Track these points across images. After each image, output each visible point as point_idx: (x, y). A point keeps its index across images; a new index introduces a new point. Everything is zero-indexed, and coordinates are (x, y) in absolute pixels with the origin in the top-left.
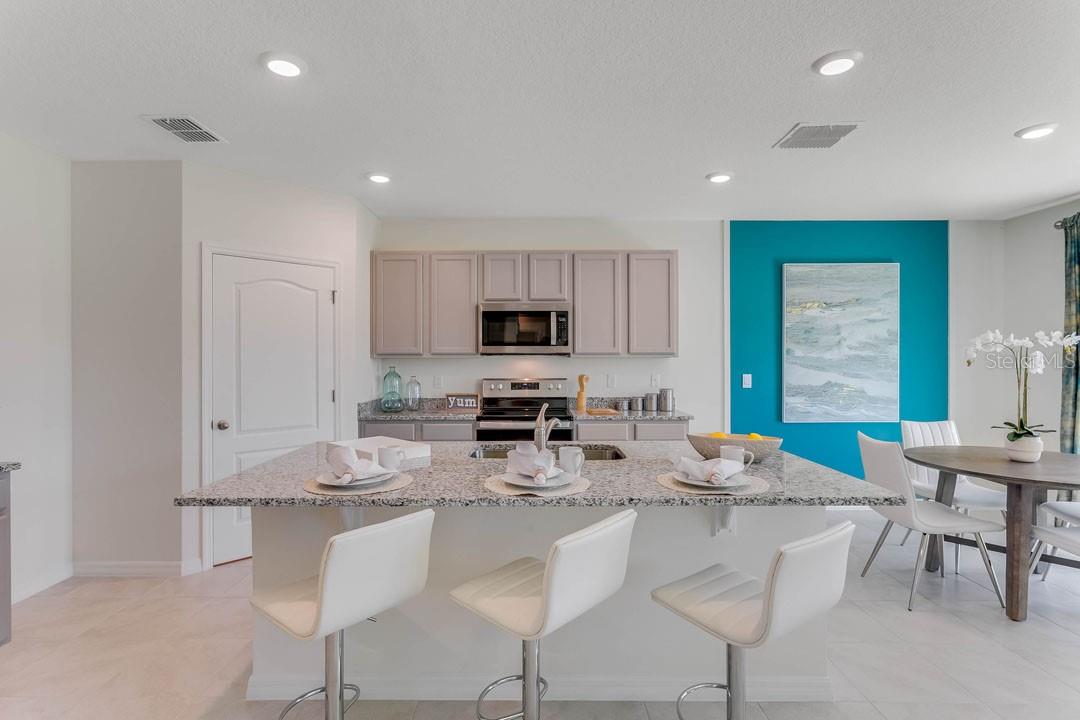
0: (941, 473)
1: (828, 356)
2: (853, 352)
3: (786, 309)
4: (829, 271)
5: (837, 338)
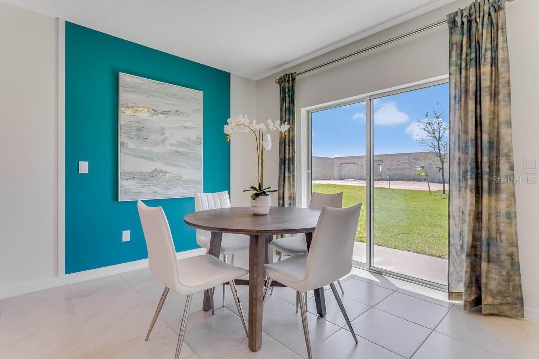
0: (212, 232)
1: (155, 149)
2: (173, 148)
3: (121, 110)
4: (156, 86)
5: (162, 137)
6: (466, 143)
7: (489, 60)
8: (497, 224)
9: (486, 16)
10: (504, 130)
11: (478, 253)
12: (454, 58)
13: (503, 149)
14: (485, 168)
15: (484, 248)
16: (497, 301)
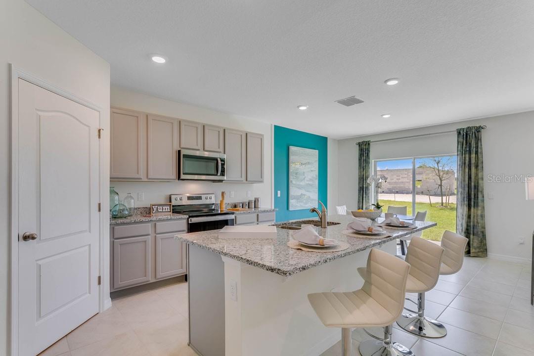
1: (301, 183)
2: (308, 182)
3: (291, 164)
5: (304, 176)
6: (464, 185)
7: (474, 152)
8: (477, 220)
9: (474, 134)
10: (480, 182)
11: (469, 232)
12: (459, 148)
13: (480, 189)
14: (473, 196)
15: (472, 229)
16: (477, 251)
